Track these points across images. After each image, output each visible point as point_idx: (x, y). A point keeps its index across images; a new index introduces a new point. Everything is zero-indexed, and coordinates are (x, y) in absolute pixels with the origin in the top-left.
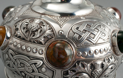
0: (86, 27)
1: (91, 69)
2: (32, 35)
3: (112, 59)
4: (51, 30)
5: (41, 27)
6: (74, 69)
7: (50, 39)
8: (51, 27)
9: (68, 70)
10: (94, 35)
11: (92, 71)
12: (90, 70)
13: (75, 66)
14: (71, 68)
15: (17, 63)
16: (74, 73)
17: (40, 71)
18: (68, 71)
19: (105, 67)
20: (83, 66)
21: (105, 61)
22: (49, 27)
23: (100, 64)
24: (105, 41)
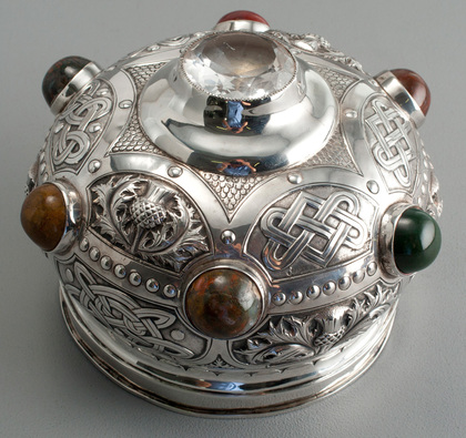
0: (303, 214)
1: (313, 331)
2: (144, 241)
3: (375, 294)
4: (200, 228)
5: (171, 219)
6: (264, 335)
7: (197, 255)
8: (201, 219)
9: (246, 336)
10: (326, 238)
11: (315, 339)
12: (311, 334)
13: (266, 328)
14: (256, 334)
15: (100, 305)
16: (263, 346)
17: (168, 337)
18: (246, 340)
19: (353, 321)
20: (290, 328)
21: (353, 306)
22: (193, 218)
23: (338, 318)
24: (357, 252)
